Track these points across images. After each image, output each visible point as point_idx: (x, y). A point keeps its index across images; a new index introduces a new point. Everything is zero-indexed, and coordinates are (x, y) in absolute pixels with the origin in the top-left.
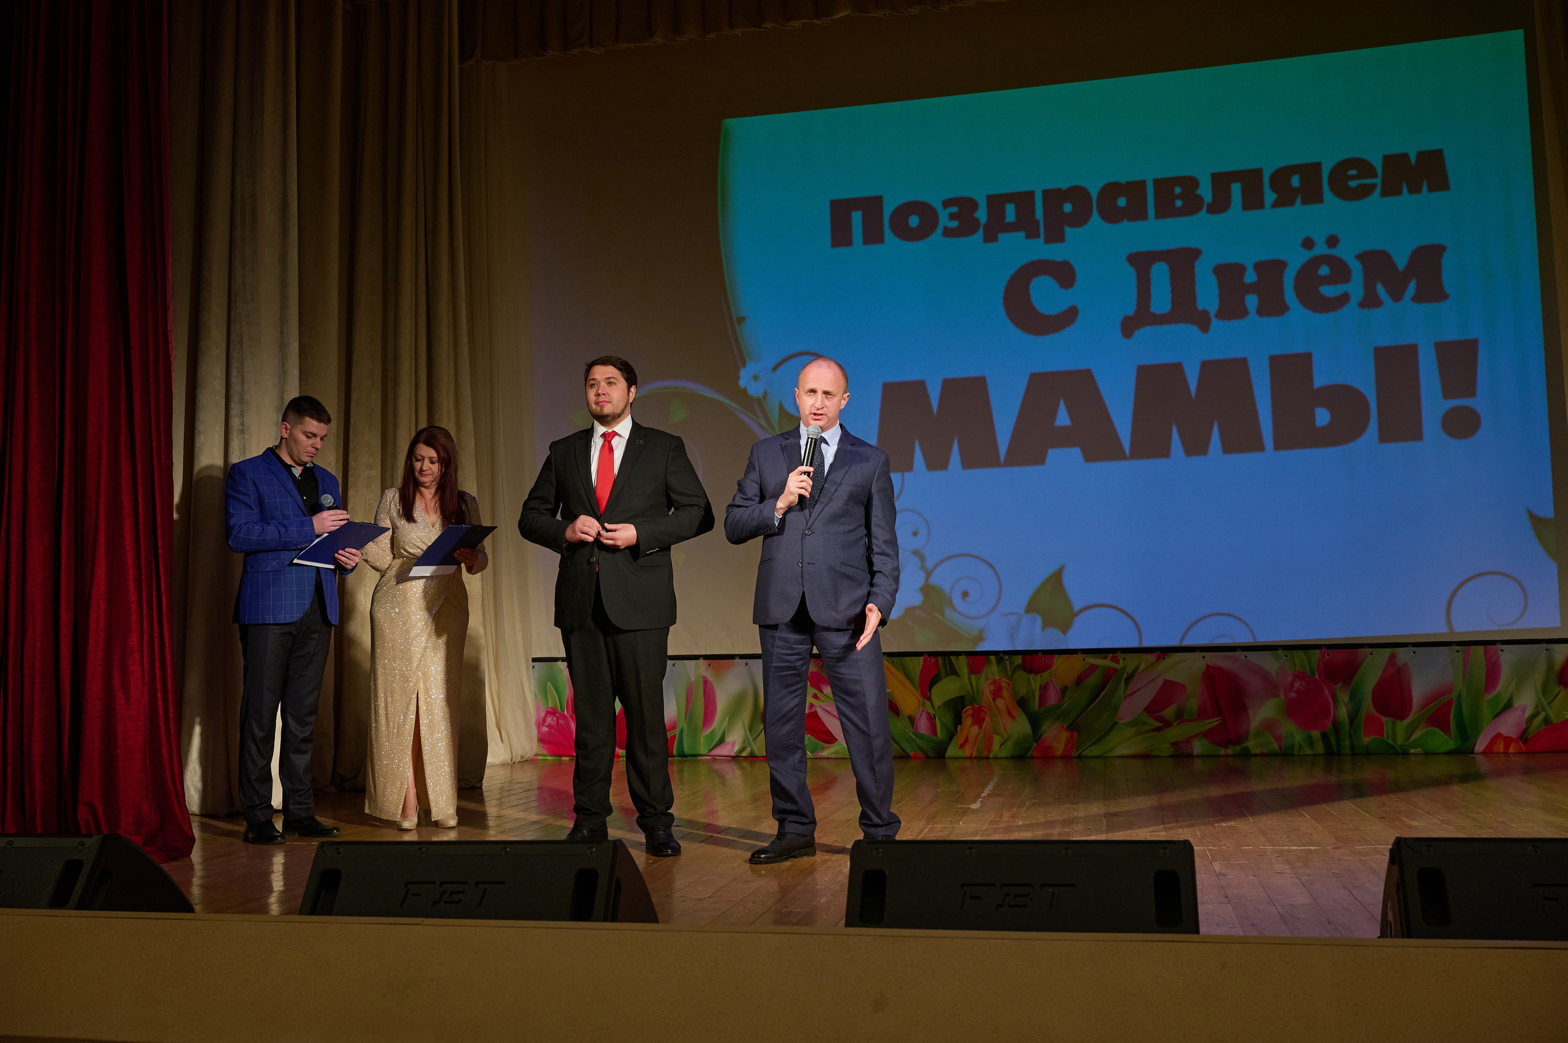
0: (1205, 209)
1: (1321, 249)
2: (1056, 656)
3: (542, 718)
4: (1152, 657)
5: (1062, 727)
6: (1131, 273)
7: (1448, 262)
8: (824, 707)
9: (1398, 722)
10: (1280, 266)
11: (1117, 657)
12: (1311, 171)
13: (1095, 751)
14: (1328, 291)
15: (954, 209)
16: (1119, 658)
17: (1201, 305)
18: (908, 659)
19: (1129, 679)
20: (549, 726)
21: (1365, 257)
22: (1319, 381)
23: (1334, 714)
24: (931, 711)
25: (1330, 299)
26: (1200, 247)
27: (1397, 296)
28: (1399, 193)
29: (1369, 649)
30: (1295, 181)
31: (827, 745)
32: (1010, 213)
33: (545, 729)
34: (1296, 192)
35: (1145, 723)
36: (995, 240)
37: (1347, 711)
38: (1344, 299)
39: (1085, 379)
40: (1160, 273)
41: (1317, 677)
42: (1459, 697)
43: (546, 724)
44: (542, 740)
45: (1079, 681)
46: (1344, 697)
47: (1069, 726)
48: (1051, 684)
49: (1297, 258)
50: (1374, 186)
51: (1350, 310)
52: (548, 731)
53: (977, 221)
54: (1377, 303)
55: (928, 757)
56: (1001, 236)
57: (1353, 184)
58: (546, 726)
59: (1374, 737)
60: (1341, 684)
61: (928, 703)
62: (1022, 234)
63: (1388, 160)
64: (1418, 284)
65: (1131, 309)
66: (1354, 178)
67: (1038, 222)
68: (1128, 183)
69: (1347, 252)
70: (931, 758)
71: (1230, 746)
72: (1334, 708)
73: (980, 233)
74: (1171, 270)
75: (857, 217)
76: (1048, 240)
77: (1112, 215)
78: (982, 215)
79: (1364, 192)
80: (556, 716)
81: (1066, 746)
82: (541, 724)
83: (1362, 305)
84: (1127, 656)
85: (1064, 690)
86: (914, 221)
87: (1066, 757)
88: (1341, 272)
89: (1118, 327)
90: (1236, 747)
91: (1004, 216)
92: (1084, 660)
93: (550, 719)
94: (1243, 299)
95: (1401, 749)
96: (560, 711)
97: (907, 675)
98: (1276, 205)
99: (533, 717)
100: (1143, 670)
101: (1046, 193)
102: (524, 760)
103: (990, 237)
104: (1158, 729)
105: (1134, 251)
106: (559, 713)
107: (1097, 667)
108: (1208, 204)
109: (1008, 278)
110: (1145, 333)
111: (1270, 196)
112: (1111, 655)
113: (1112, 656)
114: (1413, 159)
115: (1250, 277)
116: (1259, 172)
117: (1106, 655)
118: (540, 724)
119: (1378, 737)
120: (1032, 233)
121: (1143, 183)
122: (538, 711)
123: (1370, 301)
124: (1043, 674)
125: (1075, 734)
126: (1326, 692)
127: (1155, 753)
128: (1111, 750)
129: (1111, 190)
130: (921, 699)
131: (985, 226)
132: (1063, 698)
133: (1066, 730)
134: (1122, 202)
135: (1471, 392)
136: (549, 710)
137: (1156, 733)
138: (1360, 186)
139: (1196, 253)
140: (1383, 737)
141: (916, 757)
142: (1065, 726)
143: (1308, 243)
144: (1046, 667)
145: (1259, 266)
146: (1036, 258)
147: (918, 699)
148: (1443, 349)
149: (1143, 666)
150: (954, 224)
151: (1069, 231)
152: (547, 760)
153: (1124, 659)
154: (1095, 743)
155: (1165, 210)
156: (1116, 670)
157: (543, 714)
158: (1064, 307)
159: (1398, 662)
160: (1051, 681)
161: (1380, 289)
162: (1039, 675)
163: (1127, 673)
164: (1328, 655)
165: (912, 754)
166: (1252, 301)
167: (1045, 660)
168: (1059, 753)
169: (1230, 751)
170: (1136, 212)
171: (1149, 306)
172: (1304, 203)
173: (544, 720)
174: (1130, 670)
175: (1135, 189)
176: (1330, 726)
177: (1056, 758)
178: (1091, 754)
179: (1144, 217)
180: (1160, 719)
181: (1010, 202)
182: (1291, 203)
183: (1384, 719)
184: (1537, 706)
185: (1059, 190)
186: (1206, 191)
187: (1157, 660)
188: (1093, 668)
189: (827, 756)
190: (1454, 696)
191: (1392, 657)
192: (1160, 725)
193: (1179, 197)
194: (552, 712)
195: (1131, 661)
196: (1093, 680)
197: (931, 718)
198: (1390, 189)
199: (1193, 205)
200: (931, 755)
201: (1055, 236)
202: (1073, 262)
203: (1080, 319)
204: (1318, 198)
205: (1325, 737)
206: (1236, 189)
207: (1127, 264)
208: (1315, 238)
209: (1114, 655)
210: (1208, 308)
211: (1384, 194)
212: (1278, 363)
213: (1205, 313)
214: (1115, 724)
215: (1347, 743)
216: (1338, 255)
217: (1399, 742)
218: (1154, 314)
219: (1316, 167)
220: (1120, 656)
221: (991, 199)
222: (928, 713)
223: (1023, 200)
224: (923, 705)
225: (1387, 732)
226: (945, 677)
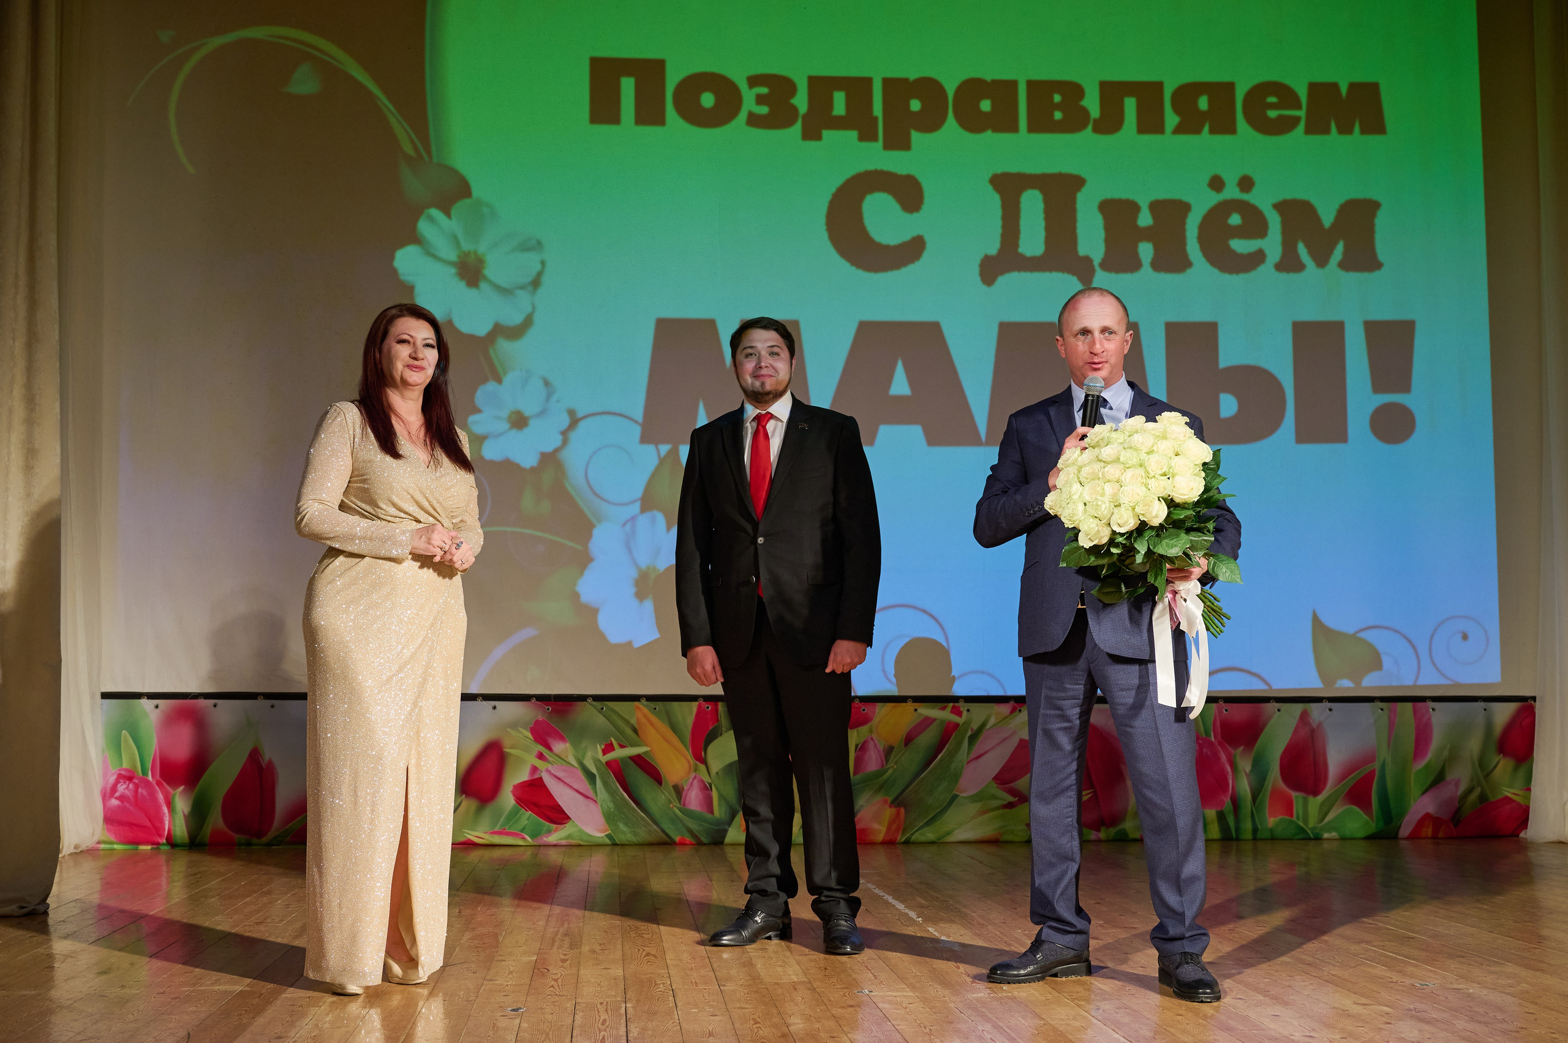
0: (1090, 127)
1: (1231, 192)
2: (879, 705)
3: (109, 786)
4: (1005, 709)
5: (886, 801)
6: (994, 201)
7: (1382, 222)
8: (553, 772)
9: (1311, 799)
10: (1180, 209)
11: (959, 707)
12: (1222, 92)
13: (929, 835)
14: (1240, 246)
15: (764, 90)
16: (962, 709)
17: (1082, 251)
18: (675, 704)
19: (973, 738)
20: (121, 798)
21: (1282, 207)
22: (1226, 359)
23: (1233, 787)
24: (707, 779)
25: (1241, 256)
26: (1083, 174)
27: (1322, 261)
28: (1326, 131)
29: (1277, 704)
30: (1203, 103)
31: (555, 826)
32: (839, 104)
33: (114, 802)
34: (1203, 117)
35: (994, 797)
36: (818, 137)
37: (1249, 784)
38: (1258, 257)
39: (931, 333)
40: (1032, 203)
41: (1213, 739)
42: (1383, 765)
43: (117, 794)
44: (111, 819)
45: (909, 739)
46: (1245, 765)
47: (893, 802)
48: (871, 742)
49: (1202, 202)
50: (1297, 120)
51: (1267, 269)
52: (118, 806)
53: (795, 109)
54: (1299, 267)
55: (700, 843)
56: (826, 134)
57: (1272, 114)
58: (116, 798)
59: (1280, 817)
60: (1242, 748)
61: (702, 767)
62: (854, 134)
63: (1314, 88)
64: (1346, 247)
65: (993, 247)
66: (1273, 106)
67: (876, 119)
68: (994, 82)
69: (1263, 199)
70: (705, 844)
71: (1103, 829)
72: (1233, 779)
73: (798, 126)
74: (1046, 201)
75: (628, 86)
76: (887, 147)
77: (972, 122)
78: (801, 101)
79: (1284, 126)
80: (135, 783)
81: (889, 828)
82: (108, 795)
83: (1280, 267)
84: (973, 706)
85: (889, 751)
86: (708, 100)
87: (889, 843)
88: (1255, 225)
89: (976, 270)
90: (1111, 829)
91: (830, 105)
92: (916, 710)
93: (124, 786)
94: (1136, 247)
95: (1312, 833)
96: (141, 775)
97: (674, 728)
98: (1178, 130)
99: (97, 785)
100: (995, 725)
101: (886, 82)
102: (79, 850)
103: (811, 133)
104: (1010, 806)
105: (999, 171)
106: (139, 778)
107: (934, 720)
108: (1095, 121)
109: (833, 190)
110: (1010, 280)
111: (1171, 119)
112: (951, 704)
113: (953, 707)
114: (1344, 90)
115: (1145, 219)
116: (1159, 86)
117: (945, 704)
118: (108, 793)
119: (1287, 817)
120: (867, 134)
121: (1013, 84)
122: (105, 775)
123: (1289, 264)
124: (858, 728)
125: (902, 810)
126: (1223, 757)
127: (1006, 837)
128: (949, 833)
129: (972, 89)
130: (692, 761)
131: (804, 117)
132: (887, 761)
133: (891, 807)
134: (986, 105)
135: (1406, 388)
136: (123, 773)
137: (1008, 810)
138: (1280, 117)
139: (1077, 182)
140: (1292, 816)
141: (682, 843)
142: (890, 799)
143: (1217, 183)
144: (865, 720)
145: (1157, 207)
146: (871, 167)
147: (689, 762)
148: (1373, 329)
149: (992, 721)
150: (764, 110)
151: (915, 136)
152: (114, 849)
153: (968, 710)
154: (928, 824)
155: (1040, 123)
156: (957, 725)
157: (112, 779)
158: (906, 237)
159: (1311, 721)
160: (872, 739)
161: (1302, 250)
162: (855, 730)
163: (972, 730)
164: (1226, 710)
165: (677, 839)
166: (1146, 251)
167: (864, 710)
168: (880, 837)
169: (1102, 835)
170: (1004, 121)
171: (1017, 246)
172: (1212, 131)
173: (114, 789)
174: (975, 726)
175: (1004, 90)
176: (1228, 802)
177: (873, 844)
178: (923, 839)
179: (1013, 128)
180: (1012, 792)
181: (839, 89)
182: (1198, 131)
183: (1294, 794)
184: (1472, 780)
185: (905, 81)
186: (1092, 103)
187: (1013, 711)
188: (927, 722)
189: (555, 842)
190: (1377, 766)
191: (1304, 716)
192: (1012, 799)
193: (1058, 107)
194: (128, 777)
195: (976, 715)
196: (927, 738)
197: (706, 789)
198: (1316, 127)
199: (1075, 121)
200: (704, 840)
201: (898, 141)
202: (920, 179)
203: (926, 255)
204: (1231, 129)
205: (1221, 817)
206: (1130, 105)
207: (990, 188)
208: (1226, 177)
209: (956, 704)
210: (1092, 256)
211: (1308, 131)
212: (1175, 332)
213: (1088, 260)
214: (955, 797)
215: (1248, 826)
216: (1252, 201)
217: (1311, 825)
218: (1022, 257)
219: (1230, 87)
220: (963, 707)
221: (814, 82)
222: (702, 781)
223: (858, 88)
224: (696, 770)
225: (1297, 813)
226: (726, 732)
